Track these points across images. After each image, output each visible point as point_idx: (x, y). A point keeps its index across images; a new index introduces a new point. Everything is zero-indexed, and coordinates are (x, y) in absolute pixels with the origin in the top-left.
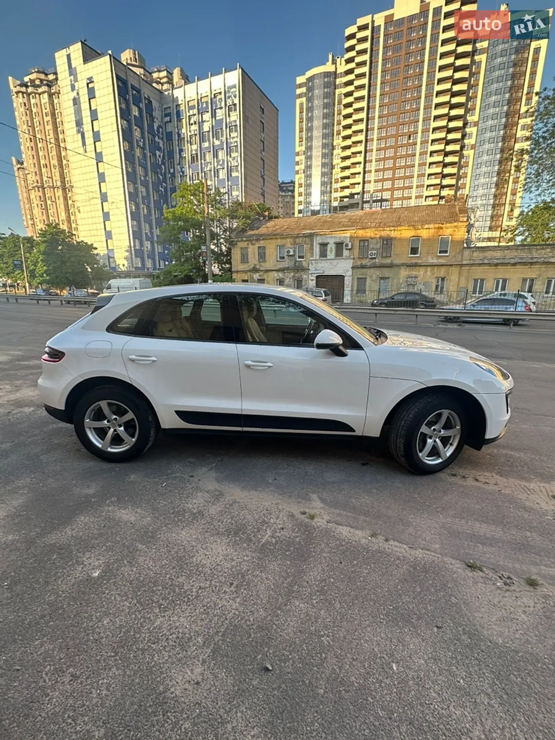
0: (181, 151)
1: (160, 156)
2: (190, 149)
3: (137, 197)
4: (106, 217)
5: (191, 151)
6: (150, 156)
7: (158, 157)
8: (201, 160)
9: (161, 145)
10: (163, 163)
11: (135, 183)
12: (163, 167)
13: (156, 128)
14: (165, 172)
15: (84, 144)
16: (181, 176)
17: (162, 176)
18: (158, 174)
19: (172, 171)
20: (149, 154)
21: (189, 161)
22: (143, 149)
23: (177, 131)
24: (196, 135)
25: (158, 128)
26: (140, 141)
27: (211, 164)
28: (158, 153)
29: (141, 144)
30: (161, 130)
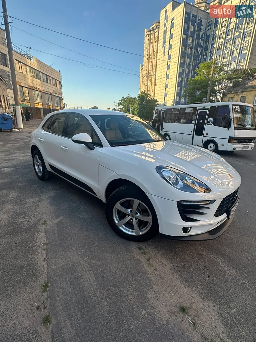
0: (213, 44)
1: (200, 50)
2: (218, 42)
3: (183, 74)
4: (167, 86)
5: (219, 43)
6: (194, 52)
7: (199, 50)
8: (224, 47)
9: (202, 44)
10: (201, 54)
11: (183, 67)
12: (200, 56)
13: (201, 35)
14: (201, 59)
15: (164, 52)
16: (209, 59)
17: (198, 61)
18: (196, 60)
19: (205, 57)
20: (194, 50)
21: (216, 50)
22: (191, 48)
23: (213, 33)
24: (224, 33)
25: (202, 35)
26: (191, 44)
27: (229, 49)
28: (199, 48)
29: (191, 46)
30: (204, 35)
